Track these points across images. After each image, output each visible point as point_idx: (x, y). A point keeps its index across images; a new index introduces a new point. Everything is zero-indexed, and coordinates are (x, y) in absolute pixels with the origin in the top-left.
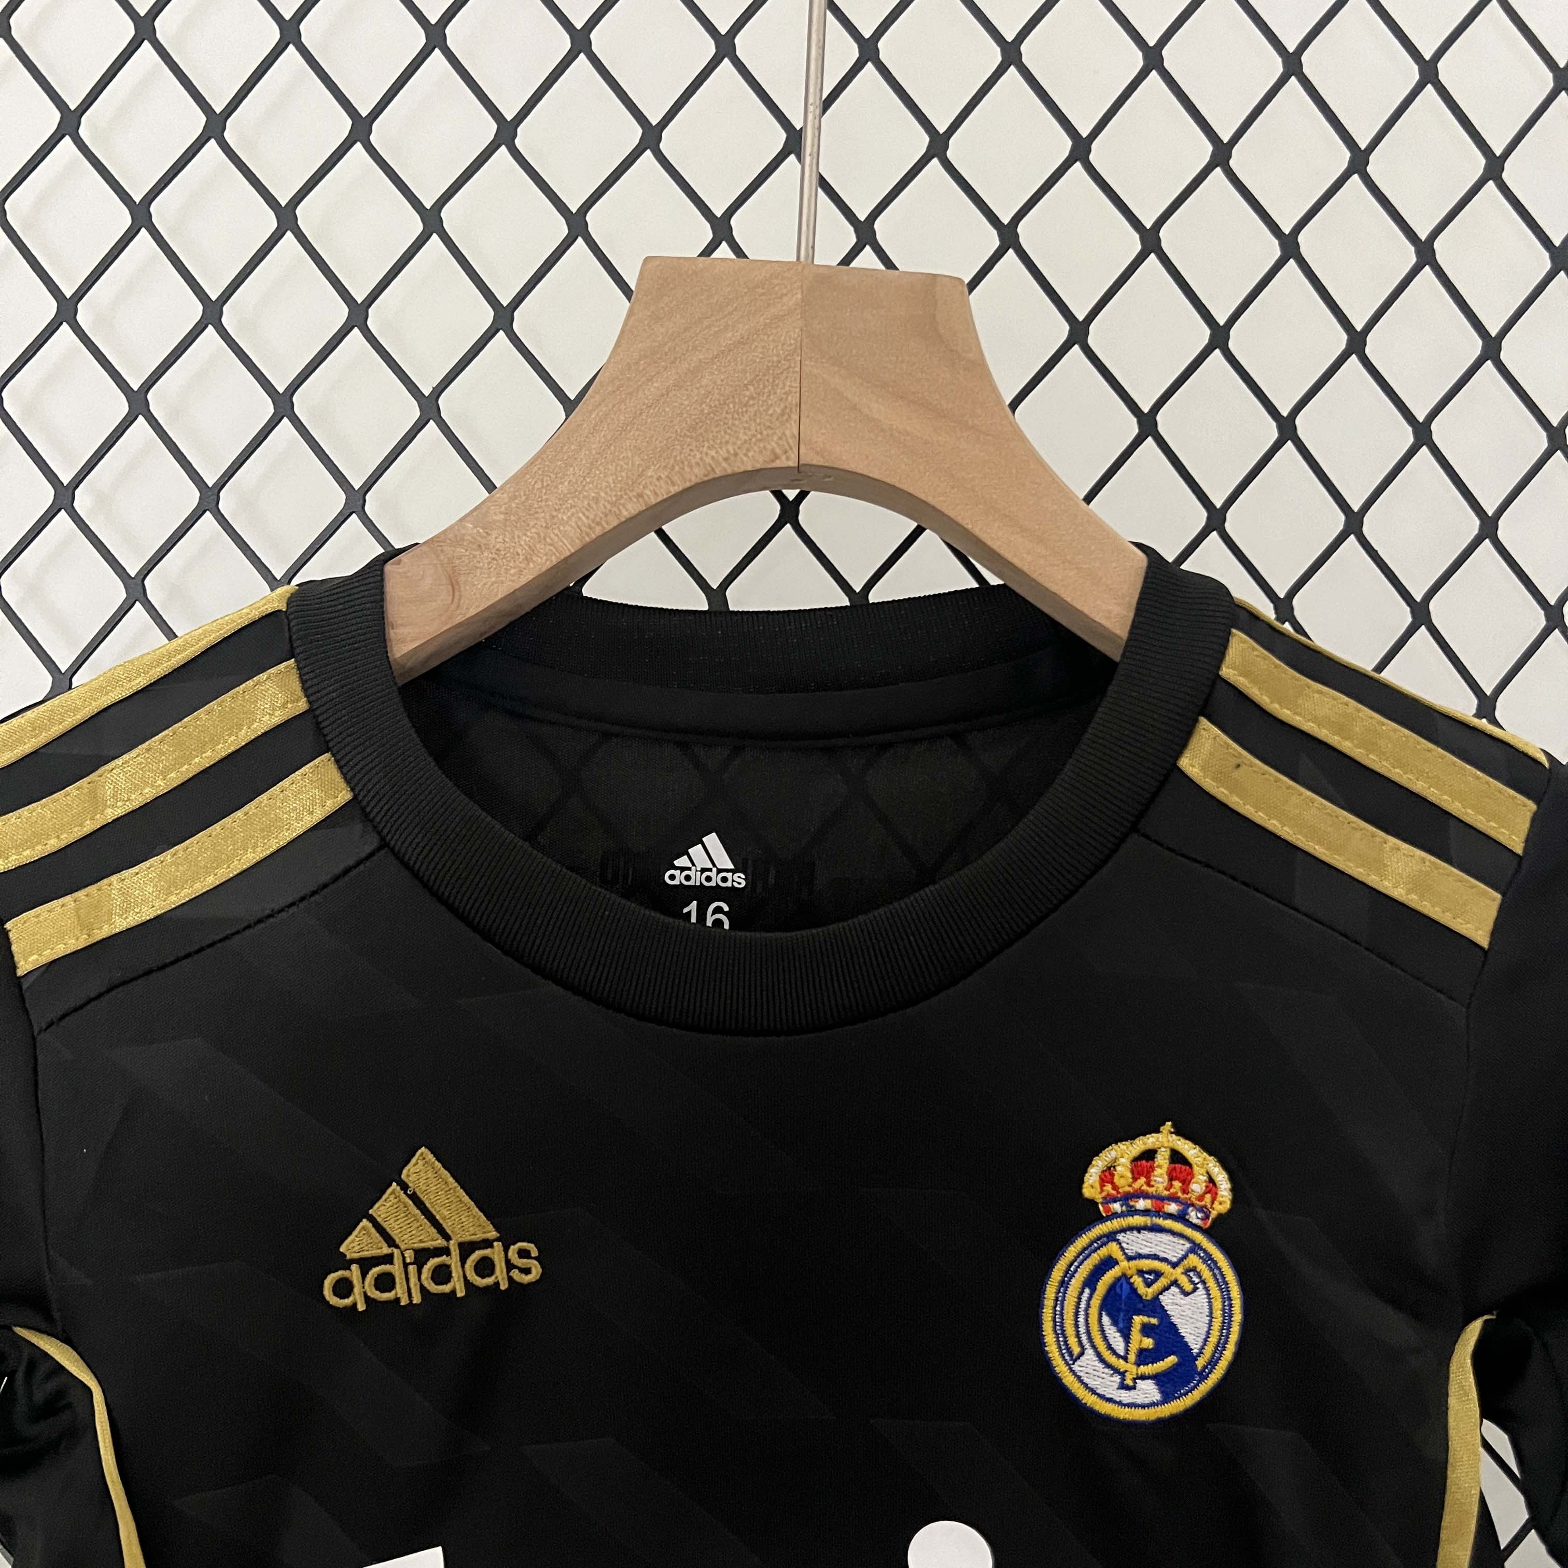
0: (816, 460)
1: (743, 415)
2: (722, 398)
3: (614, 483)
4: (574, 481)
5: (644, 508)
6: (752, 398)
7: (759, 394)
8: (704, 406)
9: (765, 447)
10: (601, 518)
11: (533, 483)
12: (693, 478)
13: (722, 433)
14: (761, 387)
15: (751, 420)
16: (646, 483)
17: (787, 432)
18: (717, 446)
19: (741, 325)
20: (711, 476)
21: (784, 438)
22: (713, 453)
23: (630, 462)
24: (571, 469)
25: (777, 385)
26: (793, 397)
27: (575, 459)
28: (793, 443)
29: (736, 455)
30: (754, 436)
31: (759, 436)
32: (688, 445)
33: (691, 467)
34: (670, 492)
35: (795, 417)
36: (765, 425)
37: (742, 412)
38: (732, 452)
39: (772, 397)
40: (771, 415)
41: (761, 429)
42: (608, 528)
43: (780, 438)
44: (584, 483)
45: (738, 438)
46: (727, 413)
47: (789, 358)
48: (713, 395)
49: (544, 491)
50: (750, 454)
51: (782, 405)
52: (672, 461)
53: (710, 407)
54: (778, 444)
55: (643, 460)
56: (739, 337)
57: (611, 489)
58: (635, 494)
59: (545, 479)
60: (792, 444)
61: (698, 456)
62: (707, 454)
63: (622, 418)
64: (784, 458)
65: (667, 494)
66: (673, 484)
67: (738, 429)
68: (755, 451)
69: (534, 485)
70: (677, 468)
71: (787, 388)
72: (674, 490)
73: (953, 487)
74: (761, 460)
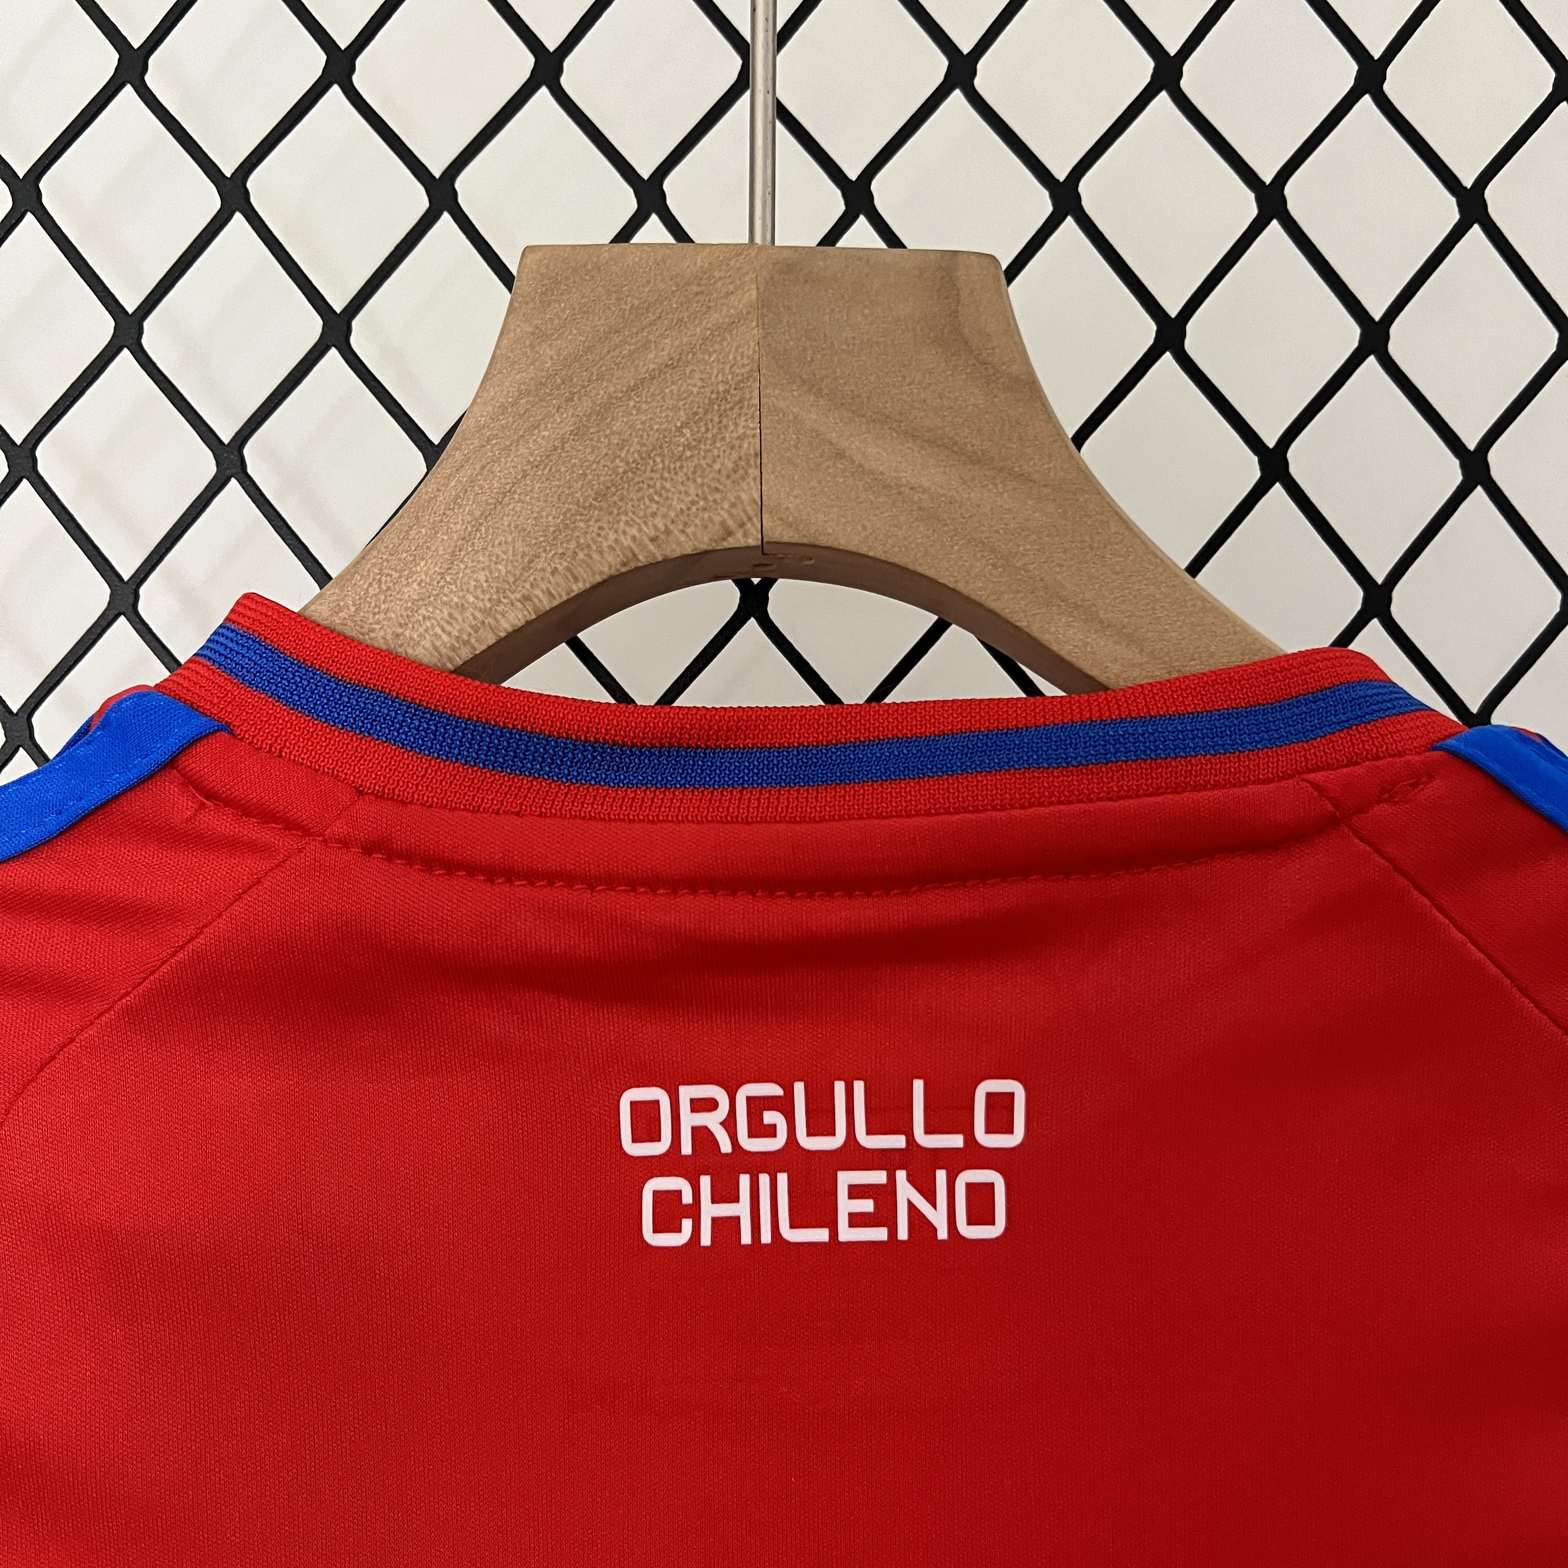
0: (788, 536)
1: (676, 473)
2: (644, 449)
3: (487, 581)
4: (428, 580)
5: (534, 617)
6: (688, 447)
7: (700, 441)
8: (617, 461)
9: (711, 520)
10: (470, 635)
11: (366, 586)
12: (606, 569)
13: (646, 499)
14: (703, 429)
15: (688, 479)
16: (535, 579)
17: (744, 496)
18: (638, 521)
19: (667, 341)
20: (633, 565)
21: (740, 506)
22: (634, 531)
23: (511, 548)
24: (423, 564)
25: (726, 427)
26: (749, 443)
27: (428, 548)
28: (752, 510)
29: (668, 532)
30: (694, 503)
31: (702, 503)
32: (597, 521)
33: (601, 553)
34: (573, 591)
35: (754, 472)
36: (709, 487)
37: (675, 469)
38: (663, 528)
39: (719, 445)
40: (719, 471)
41: (704, 492)
42: (481, 648)
43: (733, 505)
44: (442, 583)
45: (670, 507)
46: (652, 471)
47: (742, 385)
48: (630, 445)
49: (383, 597)
50: (689, 531)
51: (735, 455)
52: (573, 545)
53: (628, 463)
54: (730, 514)
55: (529, 545)
56: (666, 358)
57: (483, 592)
58: (518, 596)
59: (384, 579)
60: (751, 513)
61: (612, 536)
62: (624, 533)
63: (496, 485)
64: (739, 534)
65: (568, 593)
66: (576, 580)
67: (670, 495)
68: (696, 525)
69: (367, 589)
70: (581, 556)
71: (741, 431)
72: (577, 588)
73: (995, 566)
74: (706, 539)
